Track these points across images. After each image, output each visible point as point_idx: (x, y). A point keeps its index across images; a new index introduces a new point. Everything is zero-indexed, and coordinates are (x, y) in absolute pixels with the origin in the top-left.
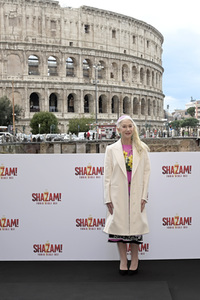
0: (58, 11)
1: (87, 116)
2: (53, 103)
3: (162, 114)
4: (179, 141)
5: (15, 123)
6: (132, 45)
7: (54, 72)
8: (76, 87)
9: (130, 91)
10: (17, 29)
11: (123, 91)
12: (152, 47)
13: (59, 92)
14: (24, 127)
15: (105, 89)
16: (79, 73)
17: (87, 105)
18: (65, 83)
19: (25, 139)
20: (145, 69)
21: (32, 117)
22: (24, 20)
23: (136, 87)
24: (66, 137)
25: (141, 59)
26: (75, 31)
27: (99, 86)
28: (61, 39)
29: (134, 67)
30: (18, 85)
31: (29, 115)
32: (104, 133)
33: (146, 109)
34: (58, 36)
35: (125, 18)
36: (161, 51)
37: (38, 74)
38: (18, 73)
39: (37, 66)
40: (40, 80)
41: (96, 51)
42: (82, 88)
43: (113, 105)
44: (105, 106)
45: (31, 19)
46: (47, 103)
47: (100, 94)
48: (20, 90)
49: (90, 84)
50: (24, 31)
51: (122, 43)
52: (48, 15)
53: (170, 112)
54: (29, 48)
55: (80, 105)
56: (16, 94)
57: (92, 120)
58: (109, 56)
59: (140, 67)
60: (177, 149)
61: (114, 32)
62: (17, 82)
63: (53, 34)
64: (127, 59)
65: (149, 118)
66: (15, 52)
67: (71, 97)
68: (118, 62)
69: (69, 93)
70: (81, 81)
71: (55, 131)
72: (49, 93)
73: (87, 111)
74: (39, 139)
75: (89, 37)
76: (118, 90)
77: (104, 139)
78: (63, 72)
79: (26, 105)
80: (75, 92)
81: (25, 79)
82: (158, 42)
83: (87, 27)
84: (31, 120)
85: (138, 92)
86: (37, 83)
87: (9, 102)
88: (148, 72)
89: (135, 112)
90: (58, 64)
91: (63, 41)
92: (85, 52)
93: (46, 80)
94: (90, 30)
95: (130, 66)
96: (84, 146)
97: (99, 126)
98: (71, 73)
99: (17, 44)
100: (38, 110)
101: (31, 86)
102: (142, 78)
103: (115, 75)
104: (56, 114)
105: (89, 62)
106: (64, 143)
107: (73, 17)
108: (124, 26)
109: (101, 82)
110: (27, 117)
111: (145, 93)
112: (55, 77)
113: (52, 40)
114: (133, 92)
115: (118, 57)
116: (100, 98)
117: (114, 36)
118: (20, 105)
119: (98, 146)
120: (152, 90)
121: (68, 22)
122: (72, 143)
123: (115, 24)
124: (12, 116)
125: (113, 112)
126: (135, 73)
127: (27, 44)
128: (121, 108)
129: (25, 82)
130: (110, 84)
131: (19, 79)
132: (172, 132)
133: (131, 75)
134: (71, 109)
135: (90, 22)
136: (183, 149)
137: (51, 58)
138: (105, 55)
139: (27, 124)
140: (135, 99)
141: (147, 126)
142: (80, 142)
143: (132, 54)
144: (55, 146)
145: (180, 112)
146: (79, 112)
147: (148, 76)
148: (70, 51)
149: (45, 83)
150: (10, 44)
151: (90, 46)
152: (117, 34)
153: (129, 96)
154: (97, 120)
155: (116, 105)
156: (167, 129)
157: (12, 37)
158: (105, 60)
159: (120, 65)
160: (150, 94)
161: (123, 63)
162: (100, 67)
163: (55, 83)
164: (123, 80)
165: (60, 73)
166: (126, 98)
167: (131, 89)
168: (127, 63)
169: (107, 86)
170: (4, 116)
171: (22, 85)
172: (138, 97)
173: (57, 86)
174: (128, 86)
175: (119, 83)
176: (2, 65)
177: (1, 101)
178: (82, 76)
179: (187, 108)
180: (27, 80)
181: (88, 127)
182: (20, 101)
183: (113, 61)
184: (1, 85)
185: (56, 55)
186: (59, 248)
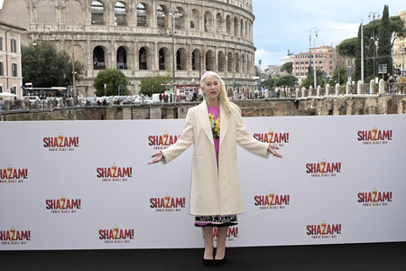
1: (163, 74)
2: (121, 59)
3: (252, 71)
4: (274, 103)
5: (75, 83)
7: (122, 22)
8: (149, 39)
9: (214, 44)
11: (205, 43)
13: (129, 45)
14: (87, 88)
15: (184, 41)
16: (153, 22)
17: (162, 60)
18: (136, 35)
19: (88, 103)
20: (232, 17)
21: (96, 76)
23: (221, 38)
24: (138, 99)
25: (227, 4)
27: (177, 37)
29: (219, 14)
30: (79, 37)
31: (92, 73)
32: (183, 94)
33: (234, 64)
37: (102, 23)
38: (80, 23)
39: (102, 14)
40: (106, 31)
42: (156, 40)
43: (193, 60)
44: (185, 62)
46: (114, 58)
47: (179, 47)
48: (81, 44)
49: (166, 35)
53: (262, 68)
55: (154, 61)
56: (76, 48)
57: (168, 79)
58: (188, 1)
59: (226, 14)
60: (271, 112)
62: (77, 33)
64: (210, 4)
65: (237, 76)
67: (143, 51)
68: (199, 9)
69: (140, 46)
70: (155, 32)
71: (125, 92)
72: (116, 46)
73: (162, 67)
74: (105, 102)
76: (199, 42)
77: (183, 101)
78: (133, 21)
79: (89, 61)
80: (148, 45)
81: (88, 30)
84: (95, 80)
85: (224, 45)
86: (101, 34)
87: (68, 58)
88: (236, 20)
89: (220, 68)
90: (127, 11)
93: (112, 31)
95: (214, 13)
96: (159, 110)
97: (178, 86)
98: (142, 22)
100: (104, 67)
101: (95, 38)
102: (228, 28)
103: (195, 23)
105: (164, 9)
106: (135, 107)
109: (180, 33)
110: (90, 76)
111: (233, 46)
112: (123, 28)
114: (217, 44)
115: (199, 2)
116: (178, 53)
118: (82, 61)
119: (176, 110)
120: (241, 41)
122: (144, 106)
124: (72, 75)
125: (194, 69)
126: (220, 21)
128: (203, 64)
129: (87, 34)
130: (190, 35)
131: (80, 30)
132: (266, 92)
133: (214, 26)
134: (143, 66)
136: (278, 112)
137: (119, 4)
138: (184, 0)
139: (90, 84)
140: (220, 52)
141: (235, 85)
142: (155, 106)
144: (125, 111)
145: (274, 68)
146: (154, 70)
147: (236, 25)
149: (111, 34)
153: (213, 49)
154: (175, 79)
155: (197, 61)
156: (260, 89)
158: (184, 7)
159: (202, 12)
160: (238, 47)
161: (205, 10)
162: (179, 15)
163: (124, 35)
164: (206, 30)
165: (130, 22)
166: (209, 52)
167: (215, 40)
168: (210, 10)
169: (187, 38)
170: (62, 74)
171: (84, 37)
172: (223, 51)
173: (126, 38)
174: (211, 37)
175: (201, 33)
176: (59, 12)
177: (59, 57)
178: (156, 26)
179: (283, 63)
180: (90, 31)
181: (164, 87)
182: (82, 56)
183: (193, 7)
184: (59, 37)
185: (125, 1)
186: (130, 234)
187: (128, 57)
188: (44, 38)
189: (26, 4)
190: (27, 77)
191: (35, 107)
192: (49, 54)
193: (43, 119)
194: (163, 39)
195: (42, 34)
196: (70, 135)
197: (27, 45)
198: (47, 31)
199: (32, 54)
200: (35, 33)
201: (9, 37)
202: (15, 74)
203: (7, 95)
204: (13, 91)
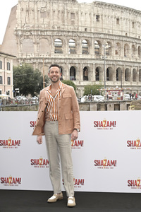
0: (76, 5)
2: (72, 74)
6: (131, 29)
7: (73, 51)
8: (89, 62)
9: (130, 64)
10: (46, 20)
11: (125, 64)
13: (77, 65)
15: (111, 63)
16: (92, 51)
17: (97, 75)
18: (81, 59)
22: (51, 13)
23: (135, 61)
25: (139, 39)
26: (89, 20)
27: (107, 60)
28: (78, 26)
29: (133, 46)
30: (47, 61)
32: (111, 96)
34: (76, 24)
35: (126, 9)
37: (61, 52)
38: (48, 52)
39: (61, 47)
40: (64, 57)
41: (104, 34)
42: (94, 62)
43: (117, 75)
44: (112, 76)
45: (56, 12)
46: (68, 73)
47: (108, 66)
48: (48, 65)
49: (100, 59)
50: (52, 21)
51: (124, 28)
52: (69, 9)
54: (55, 33)
55: (93, 75)
56: (45, 67)
57: (101, 86)
58: (114, 38)
59: (138, 46)
61: (118, 19)
62: (46, 58)
63: (73, 22)
64: (128, 40)
66: (45, 37)
67: (86, 69)
68: (121, 43)
69: (84, 66)
70: (93, 57)
72: (70, 66)
73: (97, 79)
75: (99, 25)
76: (121, 63)
77: (111, 100)
78: (80, 51)
80: (89, 65)
81: (53, 56)
83: (98, 17)
85: (136, 65)
86: (61, 59)
87: (40, 73)
89: (134, 80)
90: (76, 45)
91: (80, 28)
92: (96, 36)
93: (67, 57)
94: (100, 19)
95: (131, 45)
96: (96, 106)
97: (107, 91)
98: (86, 52)
99: (47, 31)
100: (62, 79)
101: (57, 61)
102: (139, 54)
103: (118, 52)
104: (74, 82)
105: (99, 44)
107: (87, 9)
108: (125, 15)
109: (109, 58)
112: (74, 55)
113: (72, 27)
114: (132, 65)
115: (121, 38)
116: (108, 70)
117: (118, 23)
119: (106, 105)
121: (84, 14)
122: (85, 103)
123: (119, 14)
124: (42, 84)
125: (117, 80)
126: (134, 50)
127: (53, 31)
128: (123, 77)
129: (52, 59)
130: (115, 59)
131: (48, 57)
133: (130, 53)
134: (86, 78)
135: (100, 13)
137: (71, 41)
138: (111, 37)
140: (134, 69)
142: (93, 103)
143: (132, 36)
146: (92, 81)
148: (85, 35)
149: (67, 59)
150: (41, 31)
151: (100, 31)
152: (120, 21)
153: (129, 68)
154: (106, 86)
155: (119, 75)
157: (43, 26)
158: (112, 41)
159: (123, 44)
161: (124, 43)
162: (107, 47)
163: (74, 59)
164: (125, 56)
165: (78, 52)
166: (127, 69)
167: (131, 62)
168: (128, 43)
169: (113, 61)
170: (37, 83)
171: (50, 61)
172: (136, 68)
173: (76, 61)
174: (128, 60)
175: (122, 58)
176: (35, 46)
177: (35, 73)
178: (94, 54)
180: (54, 57)
181: (99, 91)
183: (117, 42)
184: (35, 61)
185: (75, 38)
187: (77, 73)
188: (26, 61)
189: (16, 41)
190: (16, 84)
191: (20, 103)
192: (29, 71)
194: (98, 62)
195: (25, 59)
197: (16, 66)
198: (28, 57)
199: (19, 71)
200: (21, 59)
201: (6, 61)
202: (9, 83)
203: (4, 96)
204: (8, 94)
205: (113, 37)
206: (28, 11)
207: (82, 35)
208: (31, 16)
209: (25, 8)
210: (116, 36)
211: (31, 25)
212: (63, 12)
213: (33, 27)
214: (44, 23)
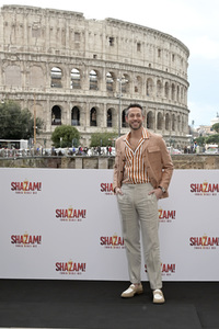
0: (82, 22)
1: (110, 130)
2: (75, 117)
3: (186, 130)
4: (204, 158)
5: (36, 136)
6: (157, 58)
7: (77, 85)
8: (99, 101)
9: (154, 106)
10: (40, 41)
11: (147, 105)
12: (177, 61)
13: (82, 105)
14: (45, 141)
15: (129, 103)
16: (103, 86)
17: (110, 119)
18: (88, 97)
19: (46, 153)
20: (170, 83)
21: (53, 130)
22: (48, 31)
23: (160, 101)
25: (166, 73)
26: (99, 43)
27: (123, 100)
28: (85, 51)
29: (159, 81)
30: (40, 97)
31: (50, 128)
33: (170, 124)
34: (81, 49)
35: (151, 31)
36: (187, 65)
37: (60, 86)
38: (42, 86)
39: (60, 79)
40: (63, 93)
41: (120, 64)
42: (105, 101)
45: (55, 31)
46: (69, 116)
47: (124, 108)
48: (42, 103)
49: (114, 98)
50: (48, 43)
51: (147, 57)
52: (72, 26)
53: (195, 128)
54: (52, 60)
55: (103, 120)
56: (38, 107)
57: (115, 135)
59: (165, 81)
60: (202, 165)
61: (139, 45)
62: (39, 94)
63: (77, 46)
64: (152, 73)
65: (173, 134)
66: (38, 64)
67: (94, 110)
68: (142, 76)
69: (92, 106)
70: (105, 95)
71: (77, 145)
72: (71, 106)
73: (110, 125)
74: (60, 153)
75: (114, 50)
76: (142, 104)
78: (86, 85)
79: (48, 117)
80: (98, 106)
81: (48, 91)
82: (183, 55)
83: (111, 40)
84: (53, 134)
85: (162, 107)
86: (59, 95)
87: (30, 115)
88: (173, 86)
89: (159, 127)
90: (81, 77)
91: (87, 54)
92: (109, 65)
93: (68, 93)
94: (115, 43)
95: (155, 80)
96: (106, 161)
98: (94, 87)
99: (40, 56)
100: (60, 123)
101: (53, 98)
102: (167, 93)
103: (139, 88)
104: (78, 128)
105: (113, 76)
106: (86, 158)
107: (97, 29)
108: (149, 39)
109: (125, 96)
110: (48, 130)
111: (170, 108)
112: (78, 90)
113: (76, 52)
114: (157, 107)
115: (142, 71)
116: (124, 113)
117: (139, 49)
118: (42, 118)
120: (177, 105)
121: (92, 35)
122: (92, 157)
123: (140, 37)
124: (33, 129)
126: (160, 87)
127: (50, 56)
128: (145, 124)
129: (47, 95)
130: (134, 98)
131: (41, 92)
132: (198, 149)
133: (155, 91)
134: (94, 123)
135: (115, 35)
136: (208, 166)
137: (75, 70)
138: (129, 68)
139: (49, 137)
140: (159, 113)
141: (171, 142)
142: (103, 157)
143: (160, 68)
144: (77, 161)
145: (205, 127)
146: (102, 127)
147: (173, 91)
148: (94, 63)
149: (67, 95)
150: (33, 56)
151: (114, 59)
152: (142, 47)
153: (153, 111)
154: (120, 134)
157: (35, 49)
158: (130, 74)
159: (145, 78)
160: (175, 109)
161: (147, 77)
162: (124, 81)
163: (78, 96)
164: (147, 94)
165: (83, 86)
166: (149, 114)
167: (155, 103)
168: (152, 77)
169: (131, 100)
170: (24, 129)
171: (44, 98)
172: (162, 112)
173: (80, 99)
174: (152, 100)
175: (143, 97)
176: (24, 76)
177: (23, 114)
178: (105, 90)
179: (212, 124)
180: (50, 92)
181: (111, 142)
182: (42, 113)
183: (137, 75)
184: (23, 97)
185: (80, 67)
186: (82, 267)
187: (82, 116)
188: (10, 97)
191: (1, 156)
192: (15, 111)
193: (8, 166)
194: (111, 101)
195: (9, 94)
196: (34, 180)
198: (13, 91)
199: (1, 110)
200: (3, 93)
205: (132, 69)
206: (14, 26)
207: (89, 63)
208: (19, 33)
209: (9, 22)
210: (136, 66)
211: (19, 47)
212: (64, 31)
213: (22, 49)
214: (37, 44)
